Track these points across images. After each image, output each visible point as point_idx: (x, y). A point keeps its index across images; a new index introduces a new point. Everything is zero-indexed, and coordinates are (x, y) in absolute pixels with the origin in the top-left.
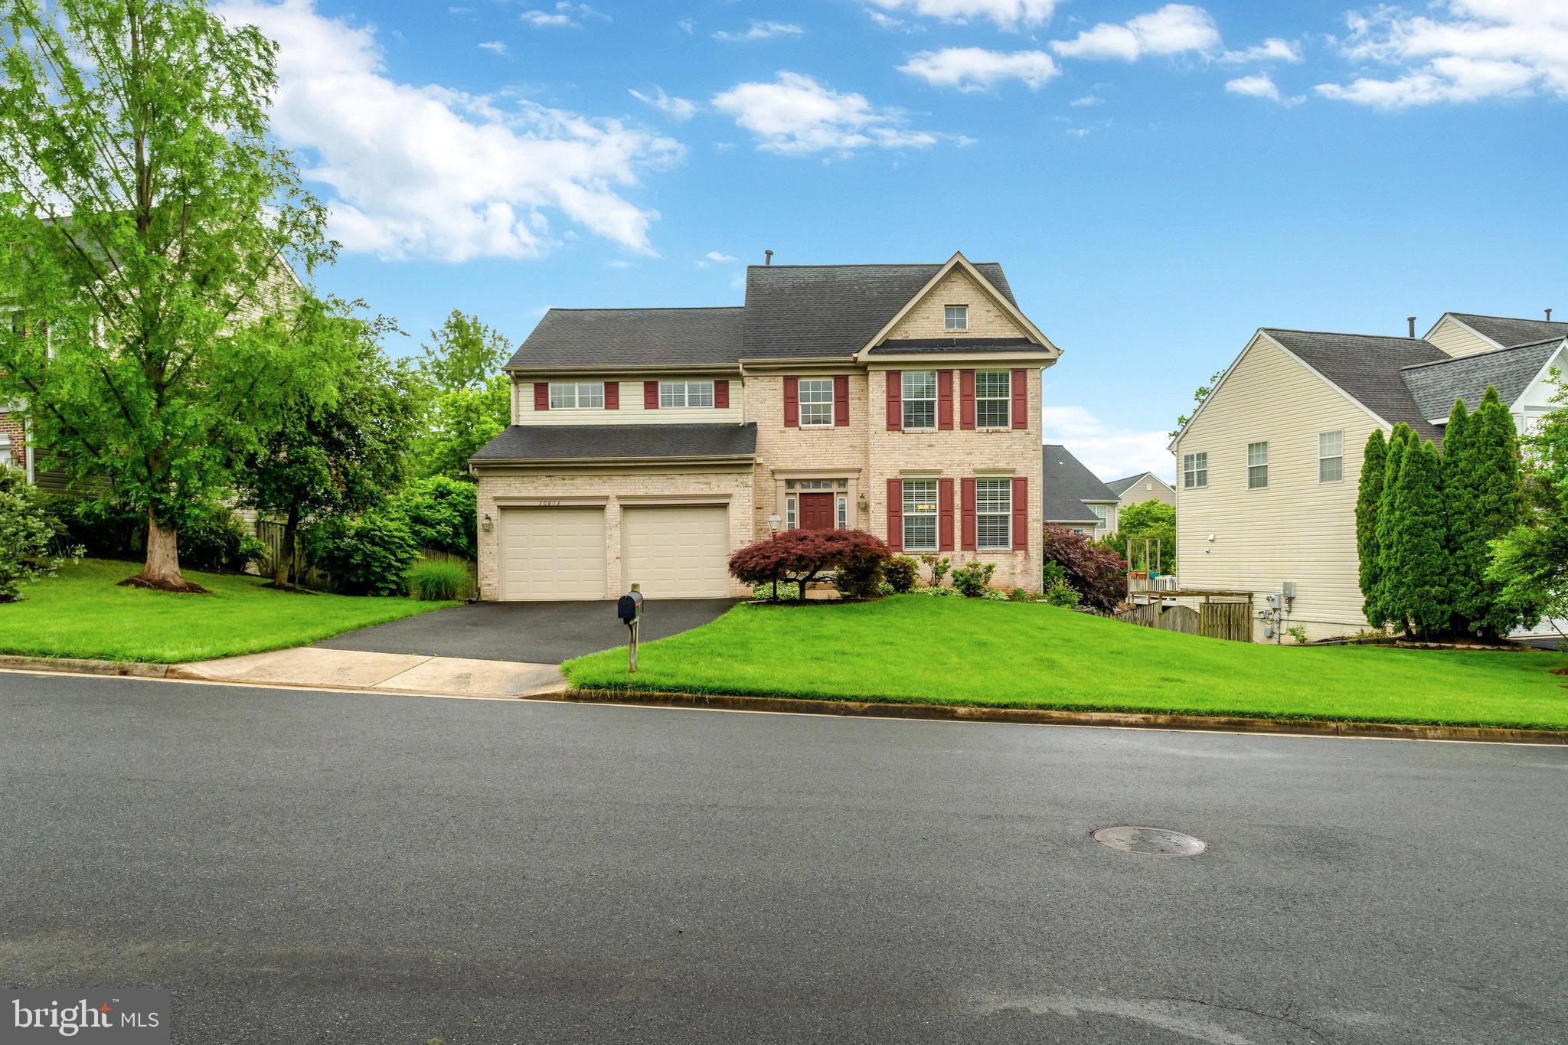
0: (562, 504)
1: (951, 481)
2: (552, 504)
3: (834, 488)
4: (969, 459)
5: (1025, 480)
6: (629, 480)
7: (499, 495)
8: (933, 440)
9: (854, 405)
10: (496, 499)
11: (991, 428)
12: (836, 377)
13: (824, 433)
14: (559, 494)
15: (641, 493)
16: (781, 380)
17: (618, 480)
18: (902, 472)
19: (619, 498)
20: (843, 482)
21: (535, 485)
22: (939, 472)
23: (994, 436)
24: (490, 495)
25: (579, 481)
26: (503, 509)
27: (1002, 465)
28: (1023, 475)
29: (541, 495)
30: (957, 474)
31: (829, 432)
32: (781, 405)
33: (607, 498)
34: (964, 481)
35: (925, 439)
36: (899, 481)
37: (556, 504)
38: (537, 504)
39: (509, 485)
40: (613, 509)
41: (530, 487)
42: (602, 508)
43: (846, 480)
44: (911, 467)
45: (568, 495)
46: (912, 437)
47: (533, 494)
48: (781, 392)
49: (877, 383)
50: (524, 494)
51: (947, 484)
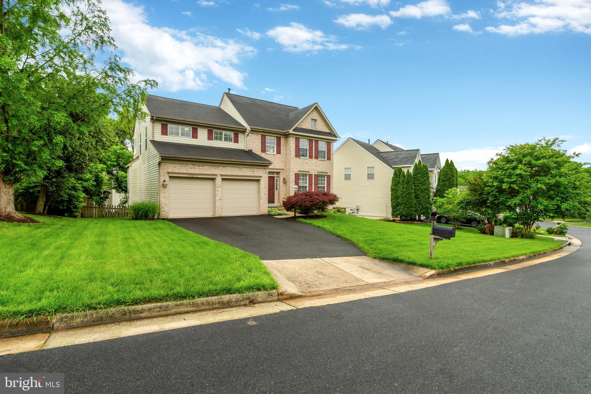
0: (198, 176)
1: (312, 175)
2: (194, 176)
3: (275, 175)
4: (316, 168)
5: (330, 176)
6: (225, 168)
7: (170, 171)
8: (307, 161)
9: (282, 147)
10: (168, 173)
11: (322, 159)
12: (277, 137)
13: (273, 156)
14: (197, 172)
15: (230, 174)
16: (260, 136)
17: (221, 168)
18: (299, 171)
19: (221, 175)
20: (278, 173)
21: (186, 168)
22: (309, 172)
23: (323, 162)
24: (166, 171)
25: (205, 167)
26: (171, 177)
27: (324, 171)
28: (329, 174)
29: (189, 172)
30: (313, 173)
31: (275, 156)
32: (260, 144)
33: (216, 175)
34: (315, 175)
35: (305, 161)
36: (298, 174)
37: (196, 176)
38: (187, 176)
39: (175, 167)
40: (219, 180)
41: (184, 169)
42: (213, 179)
43: (279, 172)
44: (302, 170)
45: (200, 173)
46: (302, 160)
47: (185, 172)
48: (260, 140)
49: (292, 141)
50: (182, 171)
51: (310, 176)
